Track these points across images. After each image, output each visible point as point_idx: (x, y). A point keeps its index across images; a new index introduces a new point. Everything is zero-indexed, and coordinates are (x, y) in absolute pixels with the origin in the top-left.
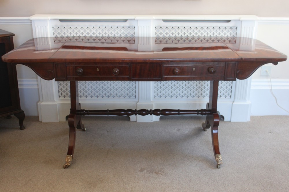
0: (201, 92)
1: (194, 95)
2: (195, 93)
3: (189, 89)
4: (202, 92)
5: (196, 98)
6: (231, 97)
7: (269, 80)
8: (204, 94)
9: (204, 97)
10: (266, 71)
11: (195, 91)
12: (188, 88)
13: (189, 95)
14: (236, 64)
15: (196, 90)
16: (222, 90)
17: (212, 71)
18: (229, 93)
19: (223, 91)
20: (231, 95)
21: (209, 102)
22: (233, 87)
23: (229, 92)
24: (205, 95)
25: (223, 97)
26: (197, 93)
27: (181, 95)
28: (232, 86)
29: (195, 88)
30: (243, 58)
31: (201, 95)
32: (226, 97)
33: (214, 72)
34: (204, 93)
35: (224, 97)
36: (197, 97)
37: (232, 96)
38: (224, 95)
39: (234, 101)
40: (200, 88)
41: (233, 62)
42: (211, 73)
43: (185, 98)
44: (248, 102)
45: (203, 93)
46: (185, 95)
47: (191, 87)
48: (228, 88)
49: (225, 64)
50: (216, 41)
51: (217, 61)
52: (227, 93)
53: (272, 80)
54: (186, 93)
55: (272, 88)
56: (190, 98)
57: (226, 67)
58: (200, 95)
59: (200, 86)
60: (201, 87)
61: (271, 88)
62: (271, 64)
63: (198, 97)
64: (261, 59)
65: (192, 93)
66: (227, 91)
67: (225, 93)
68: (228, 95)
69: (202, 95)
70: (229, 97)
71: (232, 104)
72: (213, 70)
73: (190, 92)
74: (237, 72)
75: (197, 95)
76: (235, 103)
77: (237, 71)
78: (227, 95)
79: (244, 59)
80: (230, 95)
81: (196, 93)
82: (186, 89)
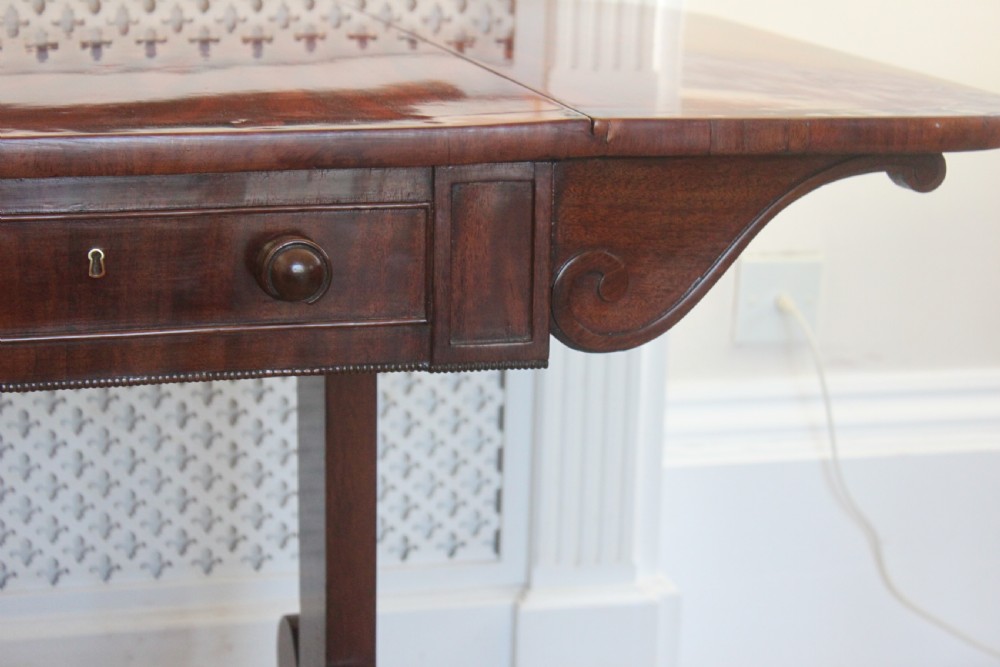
0: (231, 518)
1: (170, 554)
2: (170, 533)
3: (117, 494)
4: (241, 519)
5: (184, 575)
6: (497, 546)
7: (810, 382)
8: (256, 538)
9: (258, 567)
10: (780, 310)
11: (170, 512)
12: (106, 493)
13: (120, 557)
14: (543, 191)
15: (183, 509)
16: (417, 486)
17: (297, 268)
18: (478, 514)
19: (430, 494)
20: (498, 535)
21: (294, 608)
22: (516, 461)
23: (482, 503)
24: (270, 548)
25: (428, 556)
26: (195, 531)
27: (39, 562)
28: (500, 453)
29: (170, 491)
30: (606, 122)
31: (233, 547)
32: (452, 553)
33: (318, 279)
34: (258, 525)
35: (442, 555)
36: (199, 569)
37: (512, 543)
38: (441, 536)
39: (526, 586)
40: (220, 488)
41: (503, 170)
42: (287, 289)
43: (80, 582)
44: (649, 585)
45: (246, 528)
46: (81, 558)
47: (130, 483)
48: (466, 473)
49: (422, 192)
50: (337, 40)
51: (338, 164)
52: (464, 514)
53: (838, 381)
54: (93, 538)
55: (834, 448)
56: (132, 578)
57: (442, 219)
58: (221, 551)
59: (221, 467)
60: (231, 476)
61: (827, 454)
62: (882, 177)
63: (208, 570)
64: (788, 126)
65: (143, 535)
66: (465, 494)
67: (441, 516)
68: (476, 532)
69: (244, 549)
70: (480, 548)
71: (515, 611)
72: (305, 261)
73: (130, 525)
74: (553, 274)
75: (194, 552)
76: (535, 602)
77: (555, 263)
78: (463, 534)
79: (615, 128)
80: (488, 533)
81: (184, 533)
82: (91, 496)
